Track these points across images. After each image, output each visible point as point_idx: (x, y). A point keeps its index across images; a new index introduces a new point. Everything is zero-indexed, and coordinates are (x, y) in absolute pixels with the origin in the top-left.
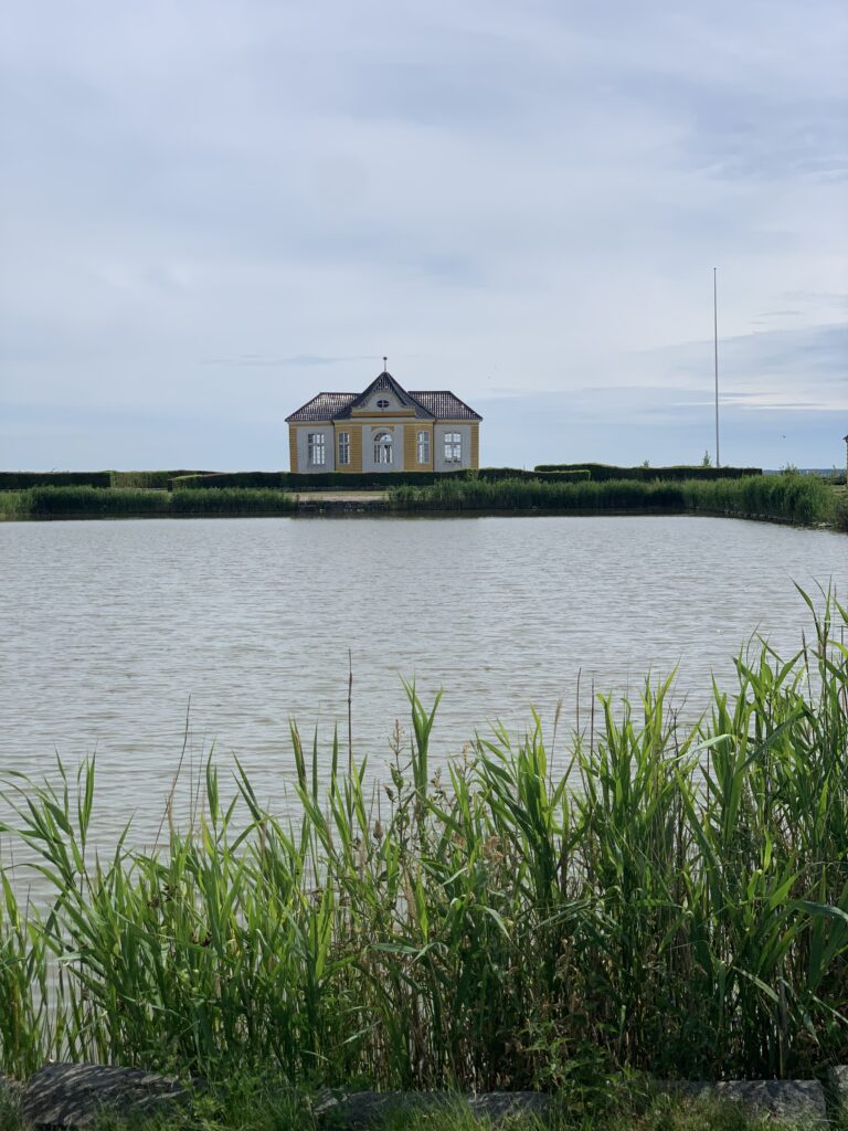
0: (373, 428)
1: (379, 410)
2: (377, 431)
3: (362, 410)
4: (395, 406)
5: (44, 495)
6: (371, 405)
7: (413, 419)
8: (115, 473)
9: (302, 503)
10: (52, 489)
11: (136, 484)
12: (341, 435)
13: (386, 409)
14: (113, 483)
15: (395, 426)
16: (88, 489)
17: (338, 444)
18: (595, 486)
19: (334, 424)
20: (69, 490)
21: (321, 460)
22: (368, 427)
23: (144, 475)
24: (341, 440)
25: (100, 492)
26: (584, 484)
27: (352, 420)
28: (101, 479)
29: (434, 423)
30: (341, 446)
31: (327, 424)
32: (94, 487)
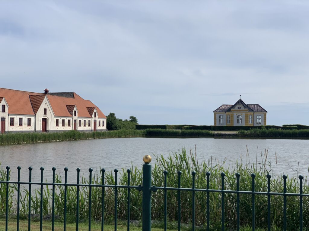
0: (237, 114)
1: (238, 109)
2: (238, 115)
3: (234, 109)
4: (243, 108)
5: (149, 131)
6: (236, 108)
7: (248, 112)
8: (168, 125)
9: (215, 134)
10: (151, 130)
11: (173, 128)
12: (228, 116)
13: (240, 109)
14: (167, 128)
15: (243, 114)
16: (160, 129)
17: (227, 118)
18: (297, 131)
19: (226, 113)
20: (156, 130)
21: (223, 123)
22: (235, 114)
23: (175, 126)
24: (228, 117)
25: (163, 130)
26: (294, 130)
27: (231, 112)
28: (164, 127)
29: (254, 113)
30: (228, 119)
31: (224, 113)
32: (161, 129)
